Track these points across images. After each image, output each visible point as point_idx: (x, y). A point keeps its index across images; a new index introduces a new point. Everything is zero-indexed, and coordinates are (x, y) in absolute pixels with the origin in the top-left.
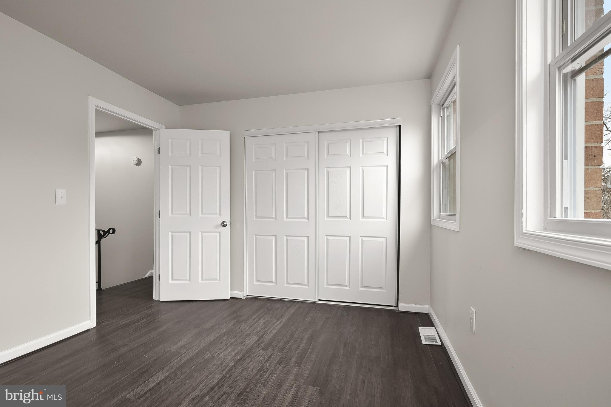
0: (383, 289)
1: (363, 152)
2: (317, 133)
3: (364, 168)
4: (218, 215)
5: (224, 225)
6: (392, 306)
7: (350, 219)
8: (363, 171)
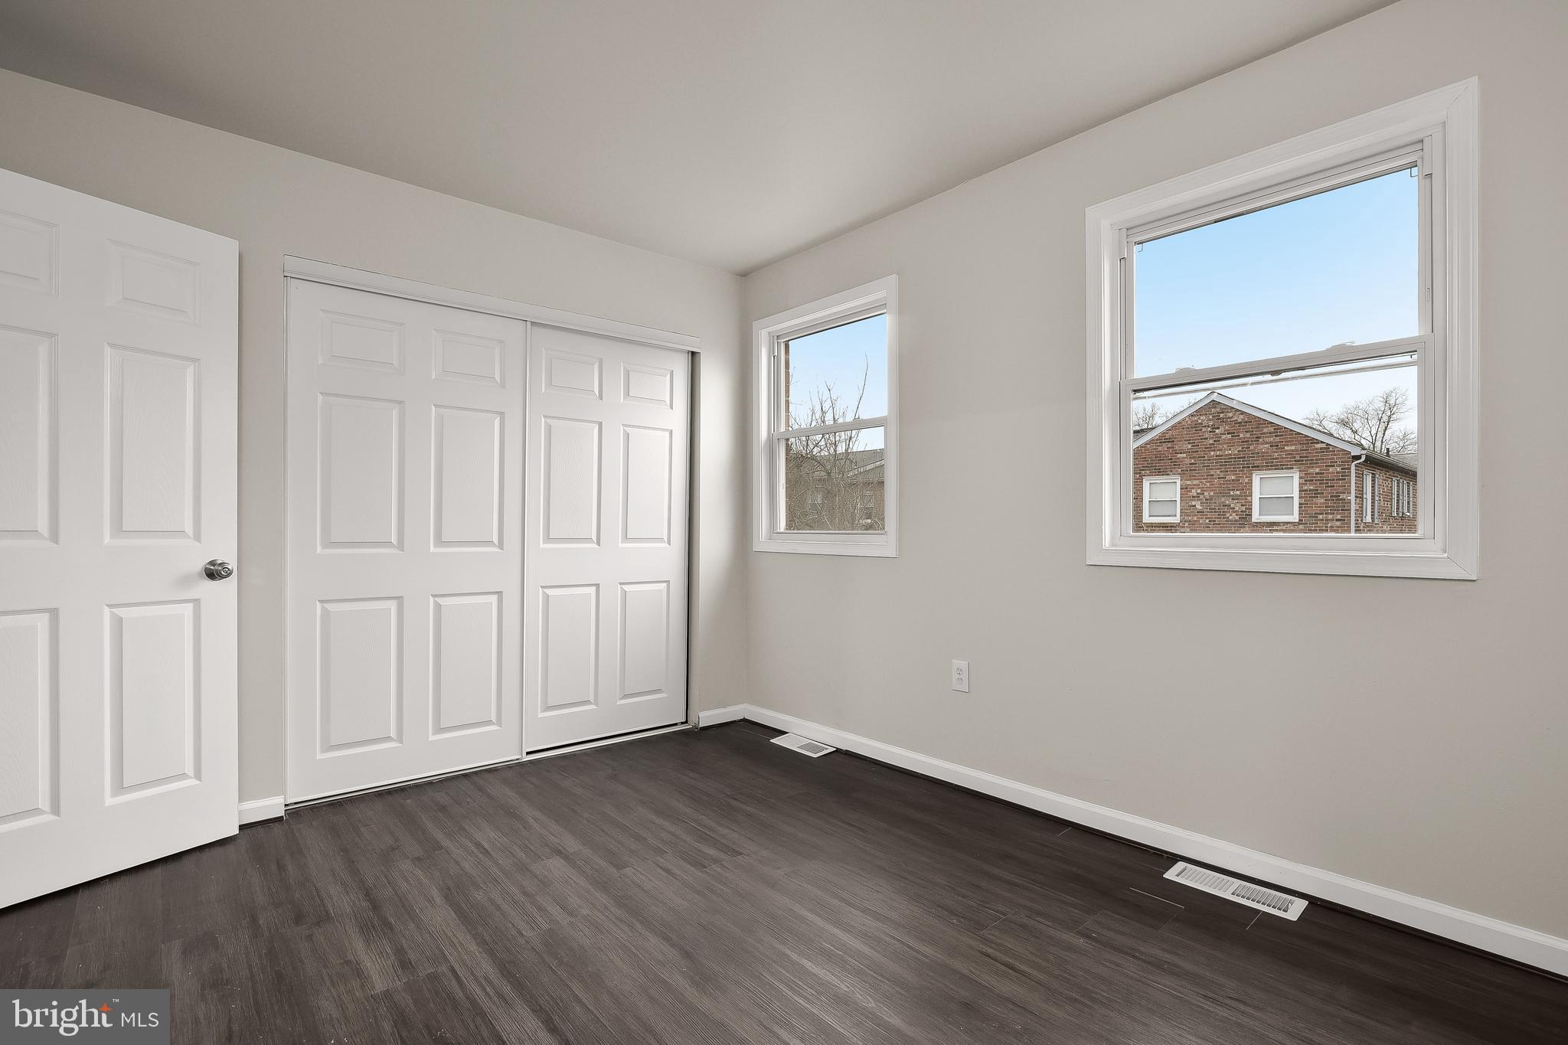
0: (662, 692)
1: (627, 394)
2: (529, 324)
3: (628, 430)
4: (190, 537)
5: (214, 572)
6: (676, 724)
7: (598, 543)
8: (627, 436)
